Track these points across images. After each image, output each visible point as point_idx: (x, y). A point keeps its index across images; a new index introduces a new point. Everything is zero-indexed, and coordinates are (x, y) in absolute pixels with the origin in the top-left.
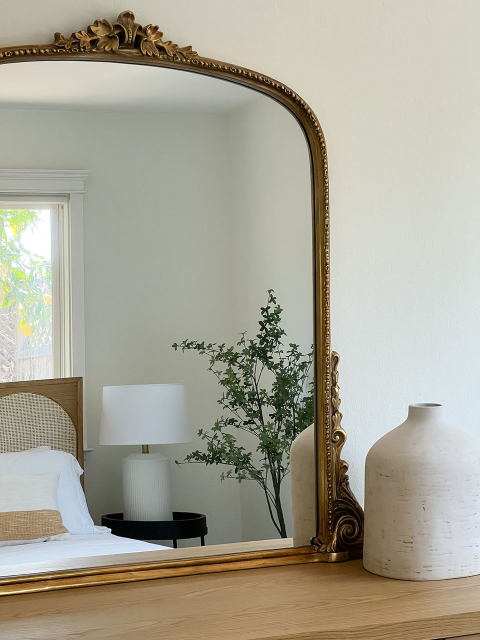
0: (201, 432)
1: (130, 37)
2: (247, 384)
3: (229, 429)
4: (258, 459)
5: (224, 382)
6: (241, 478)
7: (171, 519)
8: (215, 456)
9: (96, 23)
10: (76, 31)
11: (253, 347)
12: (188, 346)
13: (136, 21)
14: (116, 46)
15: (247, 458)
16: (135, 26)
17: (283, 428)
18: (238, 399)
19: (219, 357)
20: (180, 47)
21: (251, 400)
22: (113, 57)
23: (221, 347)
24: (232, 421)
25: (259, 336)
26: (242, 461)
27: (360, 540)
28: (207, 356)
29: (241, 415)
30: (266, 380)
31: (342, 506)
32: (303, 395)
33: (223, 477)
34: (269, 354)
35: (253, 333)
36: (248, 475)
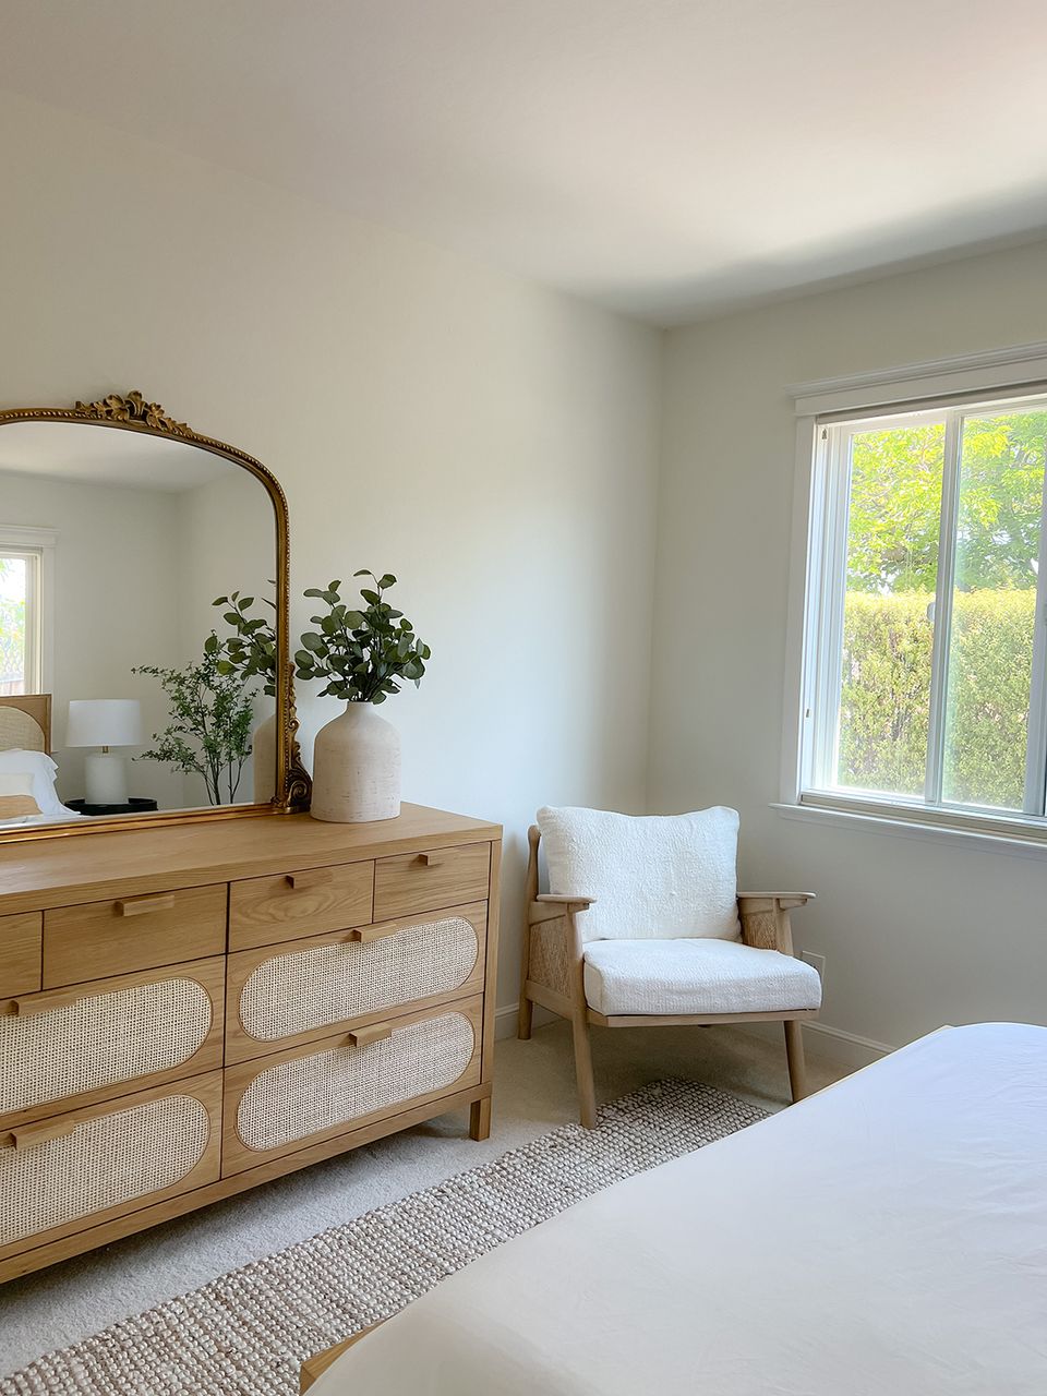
0: (155, 736)
1: (139, 411)
2: (193, 701)
3: (178, 734)
4: (202, 757)
5: (174, 698)
6: (187, 771)
7: (127, 803)
8: (166, 755)
9: (111, 397)
10: (94, 401)
11: (198, 672)
12: (145, 670)
13: (143, 399)
14: (127, 417)
15: (192, 757)
16: (142, 403)
17: (222, 733)
18: (186, 712)
19: (170, 680)
20: (178, 423)
21: (197, 712)
22: (125, 425)
23: (172, 672)
24: (181, 728)
25: (204, 665)
26: (188, 759)
27: (307, 799)
28: (161, 678)
29: (189, 723)
30: (208, 698)
31: (296, 774)
32: (237, 709)
33: (172, 771)
34: (211, 678)
35: (199, 662)
36: (193, 769)
